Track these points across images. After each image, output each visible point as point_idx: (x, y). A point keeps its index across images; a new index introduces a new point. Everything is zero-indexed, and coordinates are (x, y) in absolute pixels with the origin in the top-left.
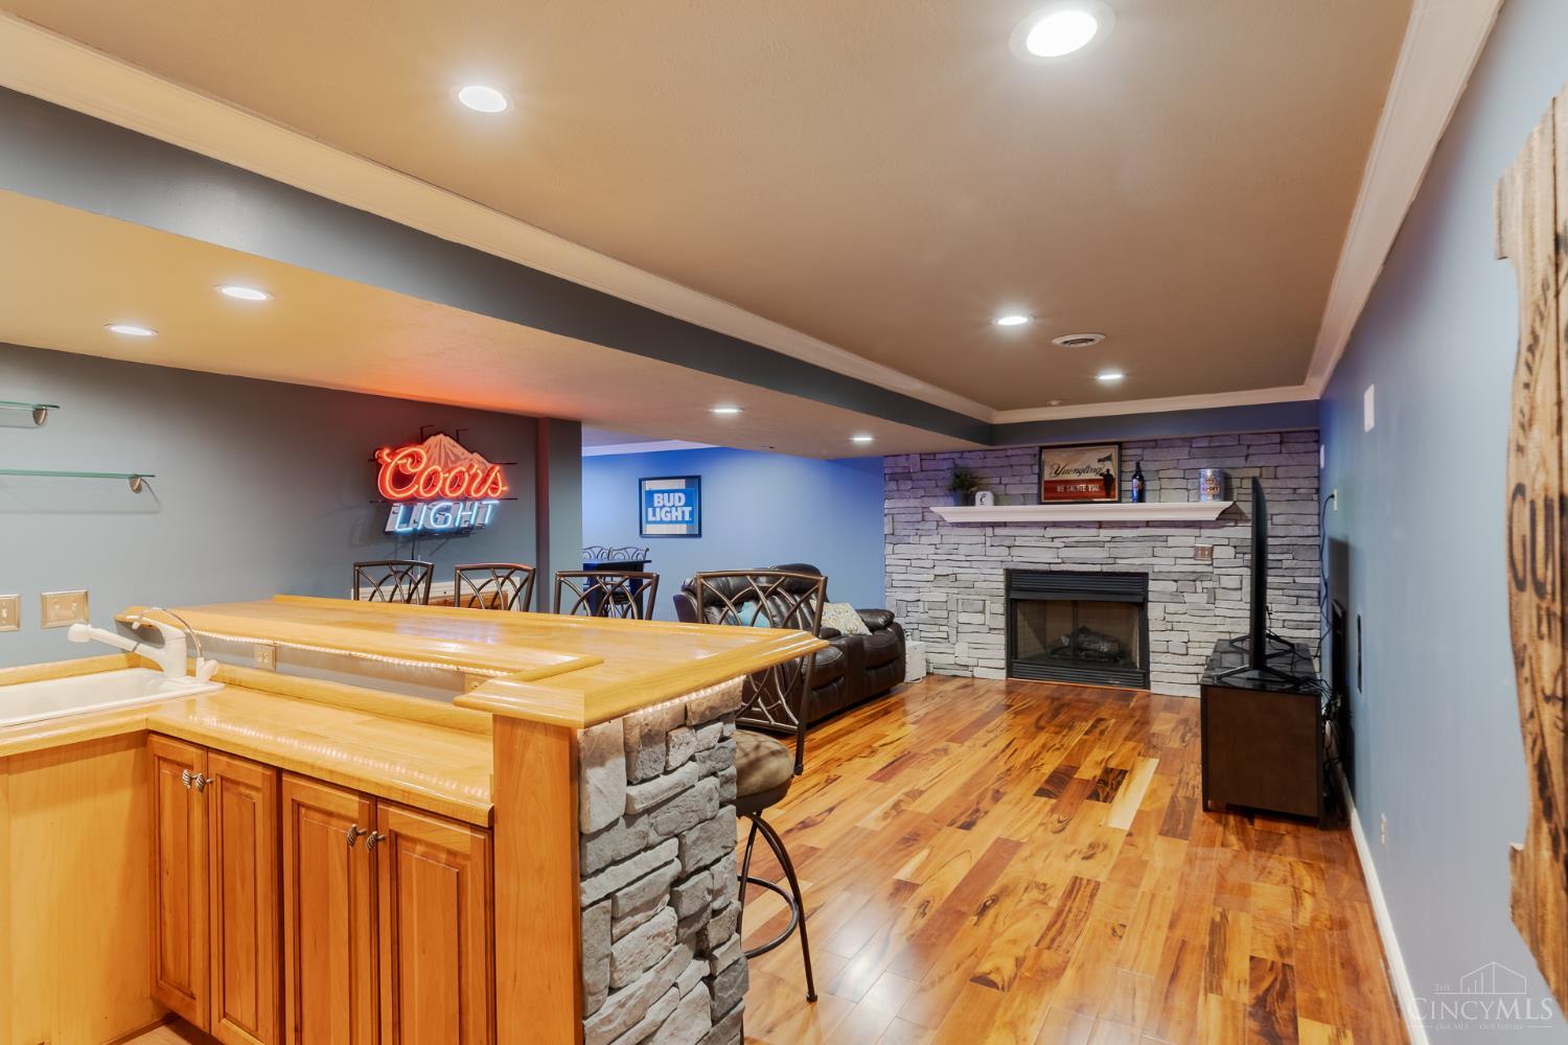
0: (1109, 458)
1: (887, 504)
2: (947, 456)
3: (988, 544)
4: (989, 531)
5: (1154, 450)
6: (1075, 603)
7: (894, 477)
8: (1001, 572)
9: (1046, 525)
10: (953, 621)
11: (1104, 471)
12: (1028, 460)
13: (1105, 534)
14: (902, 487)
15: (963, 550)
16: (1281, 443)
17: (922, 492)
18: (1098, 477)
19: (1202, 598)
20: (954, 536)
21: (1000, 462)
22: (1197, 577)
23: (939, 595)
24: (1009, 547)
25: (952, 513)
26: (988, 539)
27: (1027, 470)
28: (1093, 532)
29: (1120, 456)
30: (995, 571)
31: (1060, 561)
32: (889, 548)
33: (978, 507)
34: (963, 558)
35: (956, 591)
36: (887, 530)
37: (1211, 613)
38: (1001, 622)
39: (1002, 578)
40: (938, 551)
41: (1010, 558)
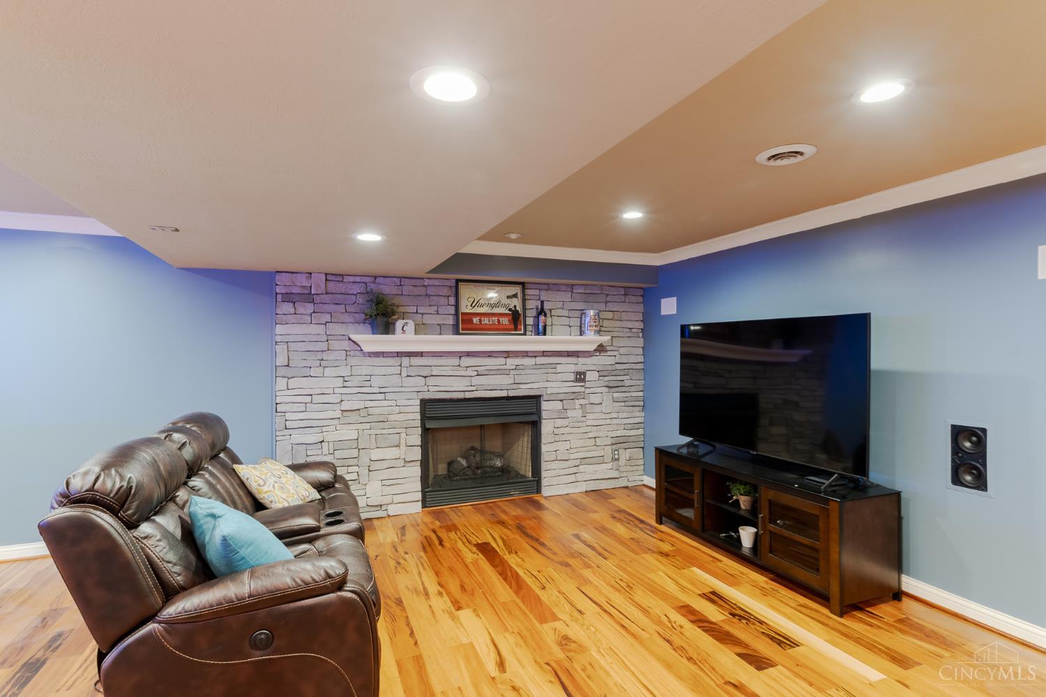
0: (515, 296)
1: (279, 329)
2: (358, 279)
3: (404, 374)
4: (406, 361)
5: (547, 292)
6: (482, 427)
7: (289, 298)
8: (418, 402)
9: (461, 355)
10: (364, 460)
11: (512, 307)
12: (446, 291)
13: (512, 362)
14: (301, 310)
15: (376, 382)
16: (625, 295)
17: (327, 318)
18: (507, 312)
19: (577, 413)
20: (365, 367)
21: (417, 291)
22: (575, 396)
23: (348, 433)
24: (425, 377)
25: (371, 341)
26: (404, 370)
27: (443, 301)
28: (501, 361)
29: (524, 294)
30: (411, 402)
31: (474, 388)
32: (281, 383)
33: (399, 335)
34: (378, 390)
35: (368, 426)
36: (281, 360)
37: (584, 424)
38: (417, 454)
39: (418, 409)
40: (346, 384)
41: (425, 389)
